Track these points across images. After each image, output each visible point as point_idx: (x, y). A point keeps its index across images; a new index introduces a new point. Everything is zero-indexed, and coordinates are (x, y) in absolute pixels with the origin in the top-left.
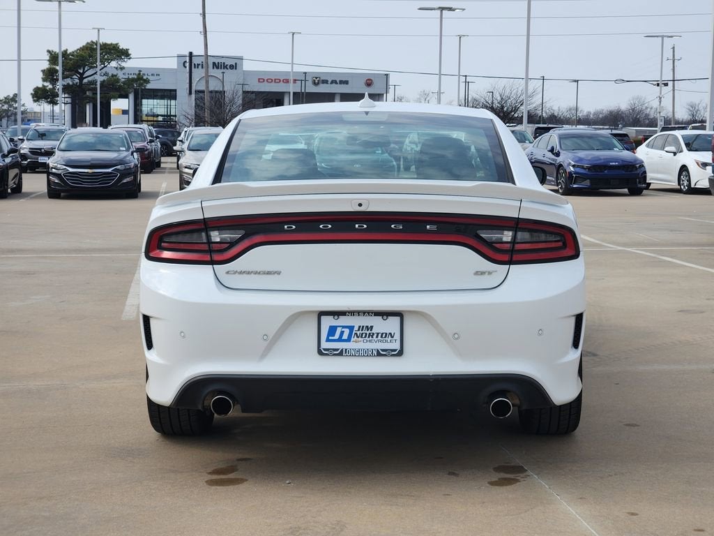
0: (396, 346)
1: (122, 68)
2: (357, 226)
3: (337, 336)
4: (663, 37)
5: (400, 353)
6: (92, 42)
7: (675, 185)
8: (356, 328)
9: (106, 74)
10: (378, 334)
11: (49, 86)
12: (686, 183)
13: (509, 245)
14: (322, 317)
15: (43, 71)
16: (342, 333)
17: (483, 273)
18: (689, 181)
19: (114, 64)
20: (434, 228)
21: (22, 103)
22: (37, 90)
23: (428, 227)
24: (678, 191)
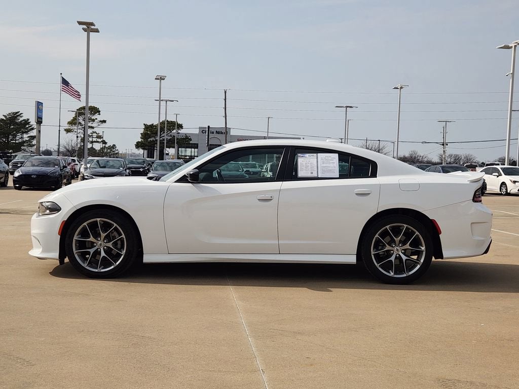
1: (178, 133)
4: (446, 122)
7: (498, 191)
9: (171, 136)
11: (144, 141)
12: (504, 190)
15: (141, 134)
18: (507, 189)
19: (175, 131)
21: (117, 149)
22: (138, 143)
24: (501, 194)
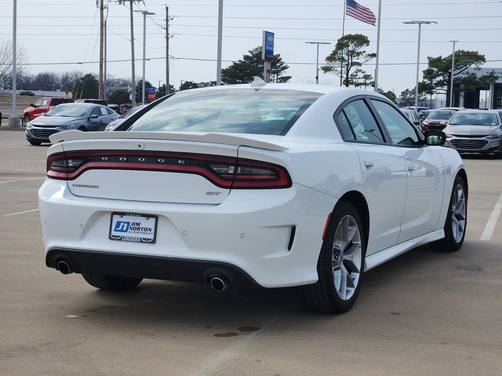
0: (151, 237)
1: (479, 69)
2: (139, 159)
3: (120, 228)
5: (154, 241)
6: (459, 50)
8: (131, 224)
9: (467, 73)
10: (142, 228)
11: (427, 81)
13: (232, 176)
14: (114, 215)
15: (424, 71)
16: (123, 226)
17: (212, 193)
19: (473, 66)
20: (183, 162)
23: (179, 161)
